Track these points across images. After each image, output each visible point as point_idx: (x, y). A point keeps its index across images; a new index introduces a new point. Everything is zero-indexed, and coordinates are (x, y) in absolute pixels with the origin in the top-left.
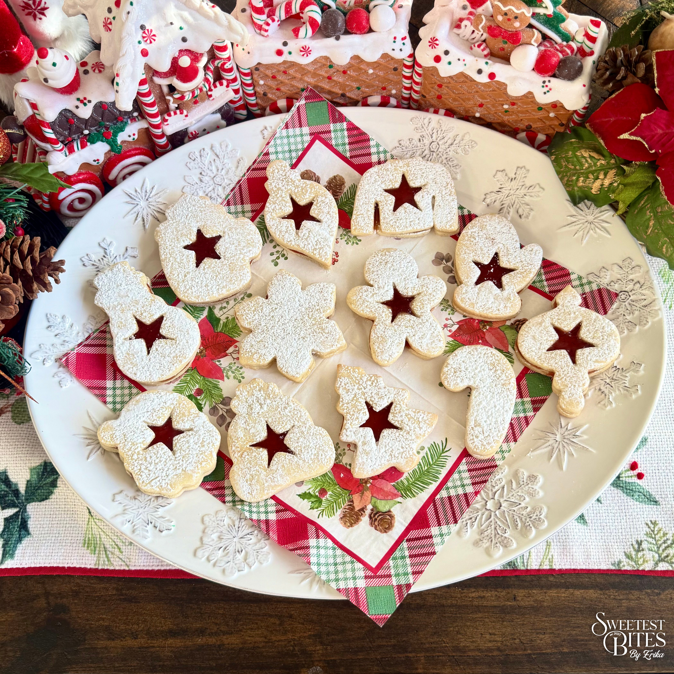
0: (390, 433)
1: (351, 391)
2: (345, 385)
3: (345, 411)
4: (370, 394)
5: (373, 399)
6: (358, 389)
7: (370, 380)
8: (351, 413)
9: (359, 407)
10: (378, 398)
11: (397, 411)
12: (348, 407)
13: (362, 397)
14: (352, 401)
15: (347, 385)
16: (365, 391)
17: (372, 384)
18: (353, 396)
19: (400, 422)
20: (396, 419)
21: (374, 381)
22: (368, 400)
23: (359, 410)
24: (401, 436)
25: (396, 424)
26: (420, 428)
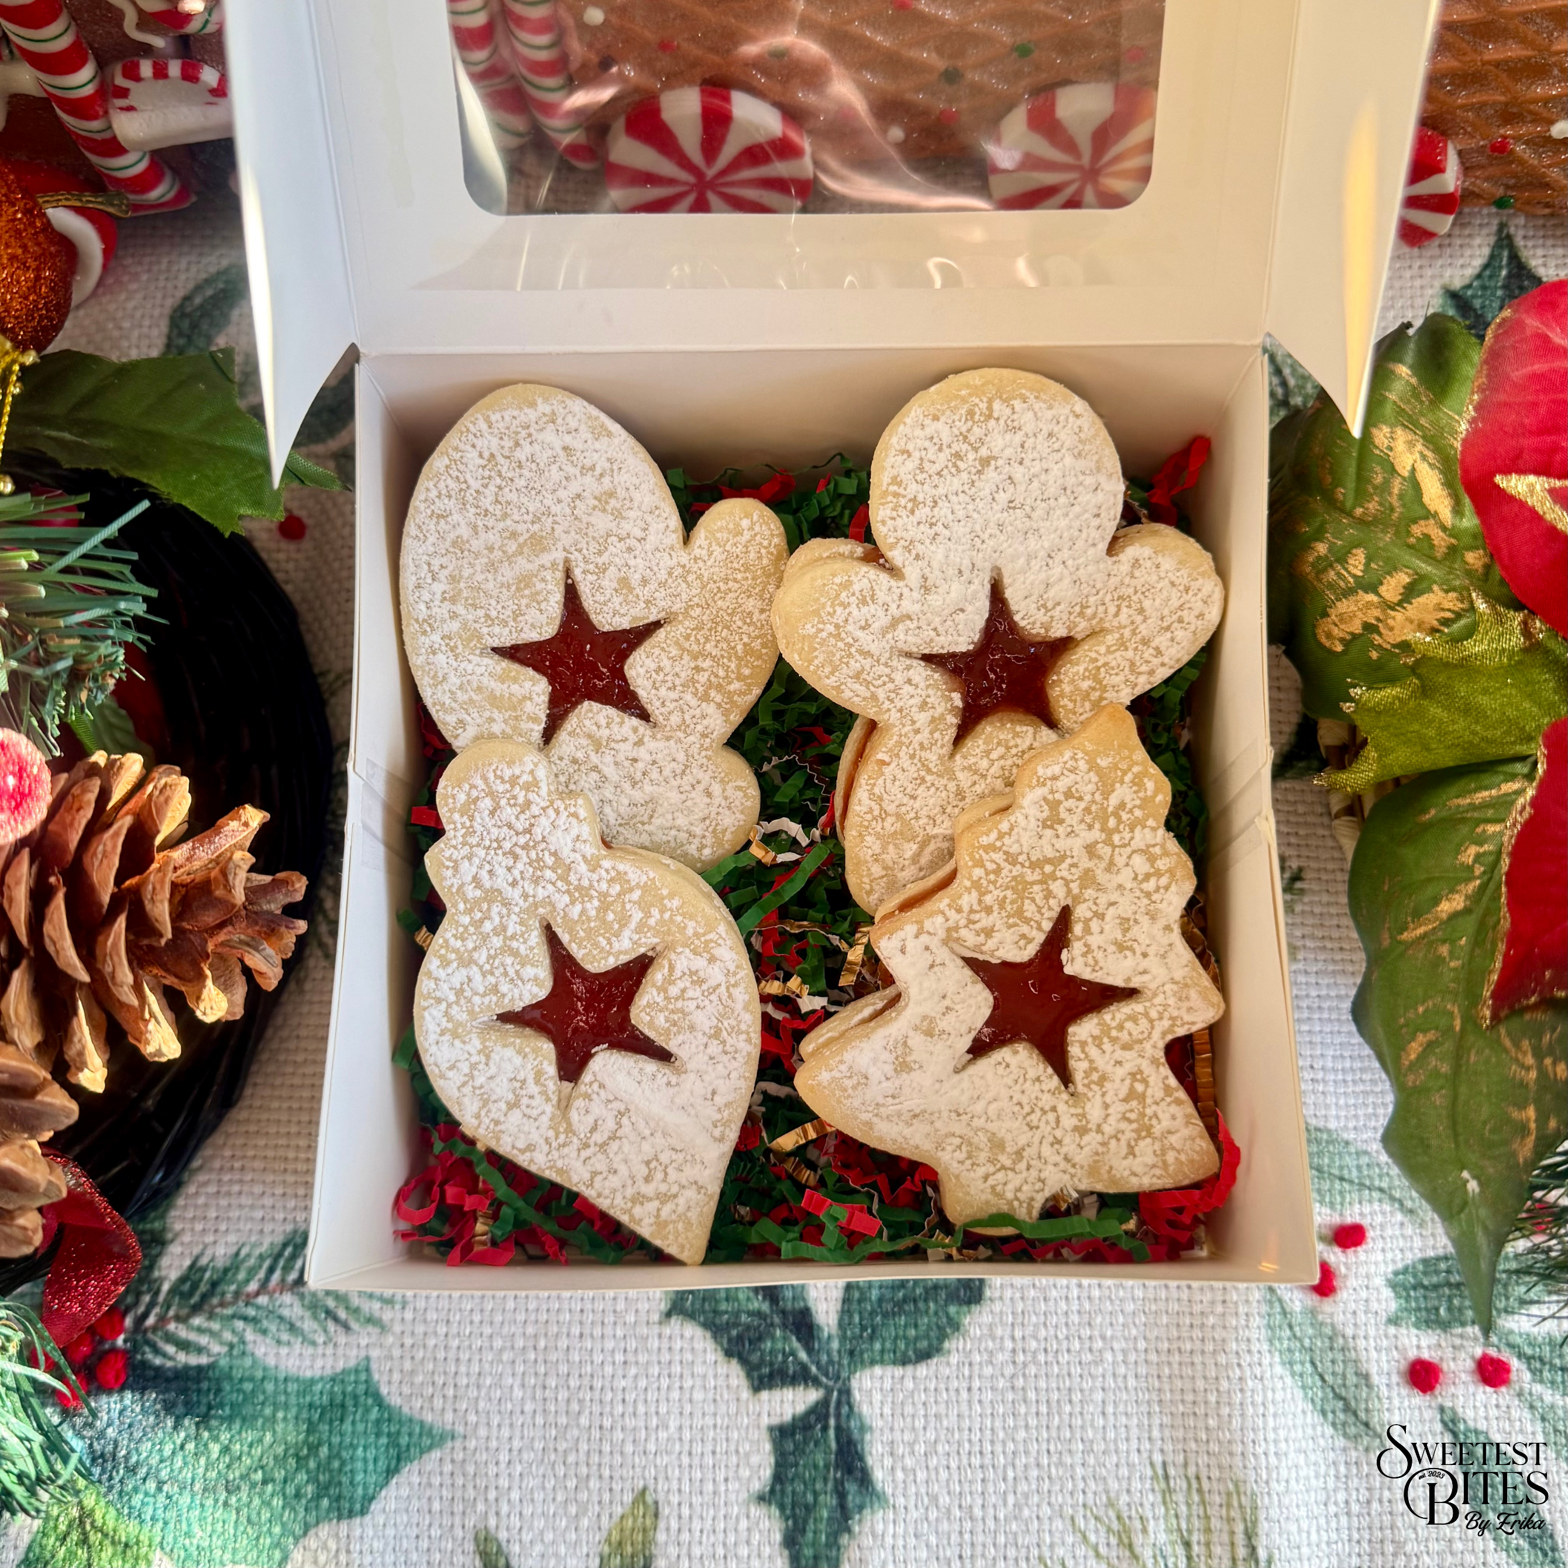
0: (1032, 1074)
1: (1061, 829)
2: (1068, 794)
3: (978, 872)
4: (1103, 900)
5: (1095, 925)
6: (1090, 849)
7: (1152, 859)
8: (988, 899)
9: (1030, 909)
10: (1115, 943)
11: (1124, 1036)
12: (998, 871)
13: (1075, 887)
14: (1033, 866)
15: (1071, 803)
16: (1102, 877)
17: (1147, 877)
18: (1050, 853)
19: (1095, 1076)
20: (1093, 1051)
21: (1158, 874)
22: (1080, 912)
23: (1020, 913)
24: (1051, 1116)
25: (1078, 1066)
26: (1131, 1152)
